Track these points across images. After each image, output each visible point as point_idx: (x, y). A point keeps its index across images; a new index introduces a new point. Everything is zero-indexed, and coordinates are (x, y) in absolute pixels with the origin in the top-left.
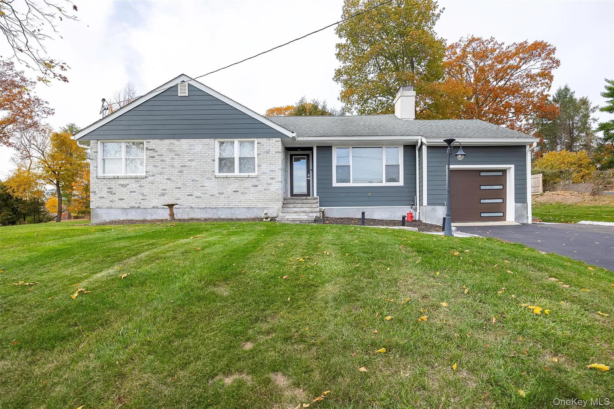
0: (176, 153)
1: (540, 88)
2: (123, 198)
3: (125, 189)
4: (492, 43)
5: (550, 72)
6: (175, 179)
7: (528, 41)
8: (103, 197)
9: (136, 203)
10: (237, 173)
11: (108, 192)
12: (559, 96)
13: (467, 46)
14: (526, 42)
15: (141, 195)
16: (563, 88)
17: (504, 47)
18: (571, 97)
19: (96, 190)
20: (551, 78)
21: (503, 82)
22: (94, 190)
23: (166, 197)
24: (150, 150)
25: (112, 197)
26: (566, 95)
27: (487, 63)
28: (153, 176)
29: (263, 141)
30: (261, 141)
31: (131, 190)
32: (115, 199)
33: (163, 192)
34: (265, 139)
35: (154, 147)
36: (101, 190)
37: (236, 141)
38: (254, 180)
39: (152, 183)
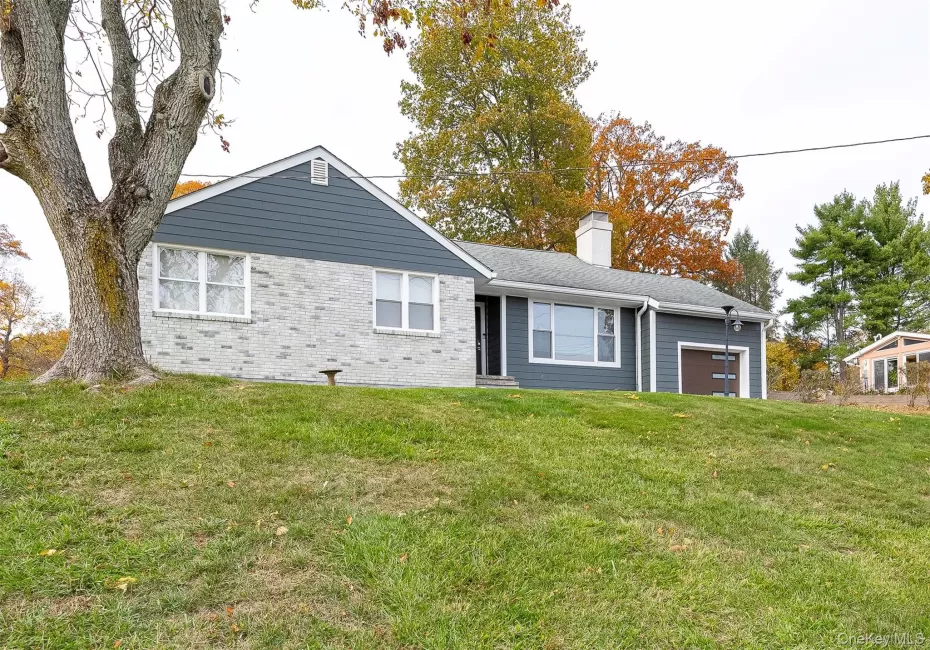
0: (307, 283)
1: (715, 228)
2: (206, 356)
3: (210, 341)
4: (647, 133)
5: (727, 203)
6: (305, 330)
7: (700, 144)
8: (167, 354)
9: (234, 369)
10: (405, 328)
11: (177, 344)
12: (737, 246)
13: (609, 130)
14: (697, 144)
15: (242, 354)
16: (742, 233)
17: (664, 144)
18: (754, 250)
19: (151, 338)
20: (729, 214)
21: (662, 208)
22: (148, 339)
23: (288, 360)
24: (260, 272)
25: (186, 354)
26: (747, 246)
27: (637, 168)
28: (266, 320)
29: (448, 279)
30: (444, 280)
31: (224, 344)
32: (192, 359)
33: (284, 350)
34: (450, 277)
35: (266, 268)
36: (162, 339)
37: (406, 274)
38: (436, 342)
39: (264, 334)
